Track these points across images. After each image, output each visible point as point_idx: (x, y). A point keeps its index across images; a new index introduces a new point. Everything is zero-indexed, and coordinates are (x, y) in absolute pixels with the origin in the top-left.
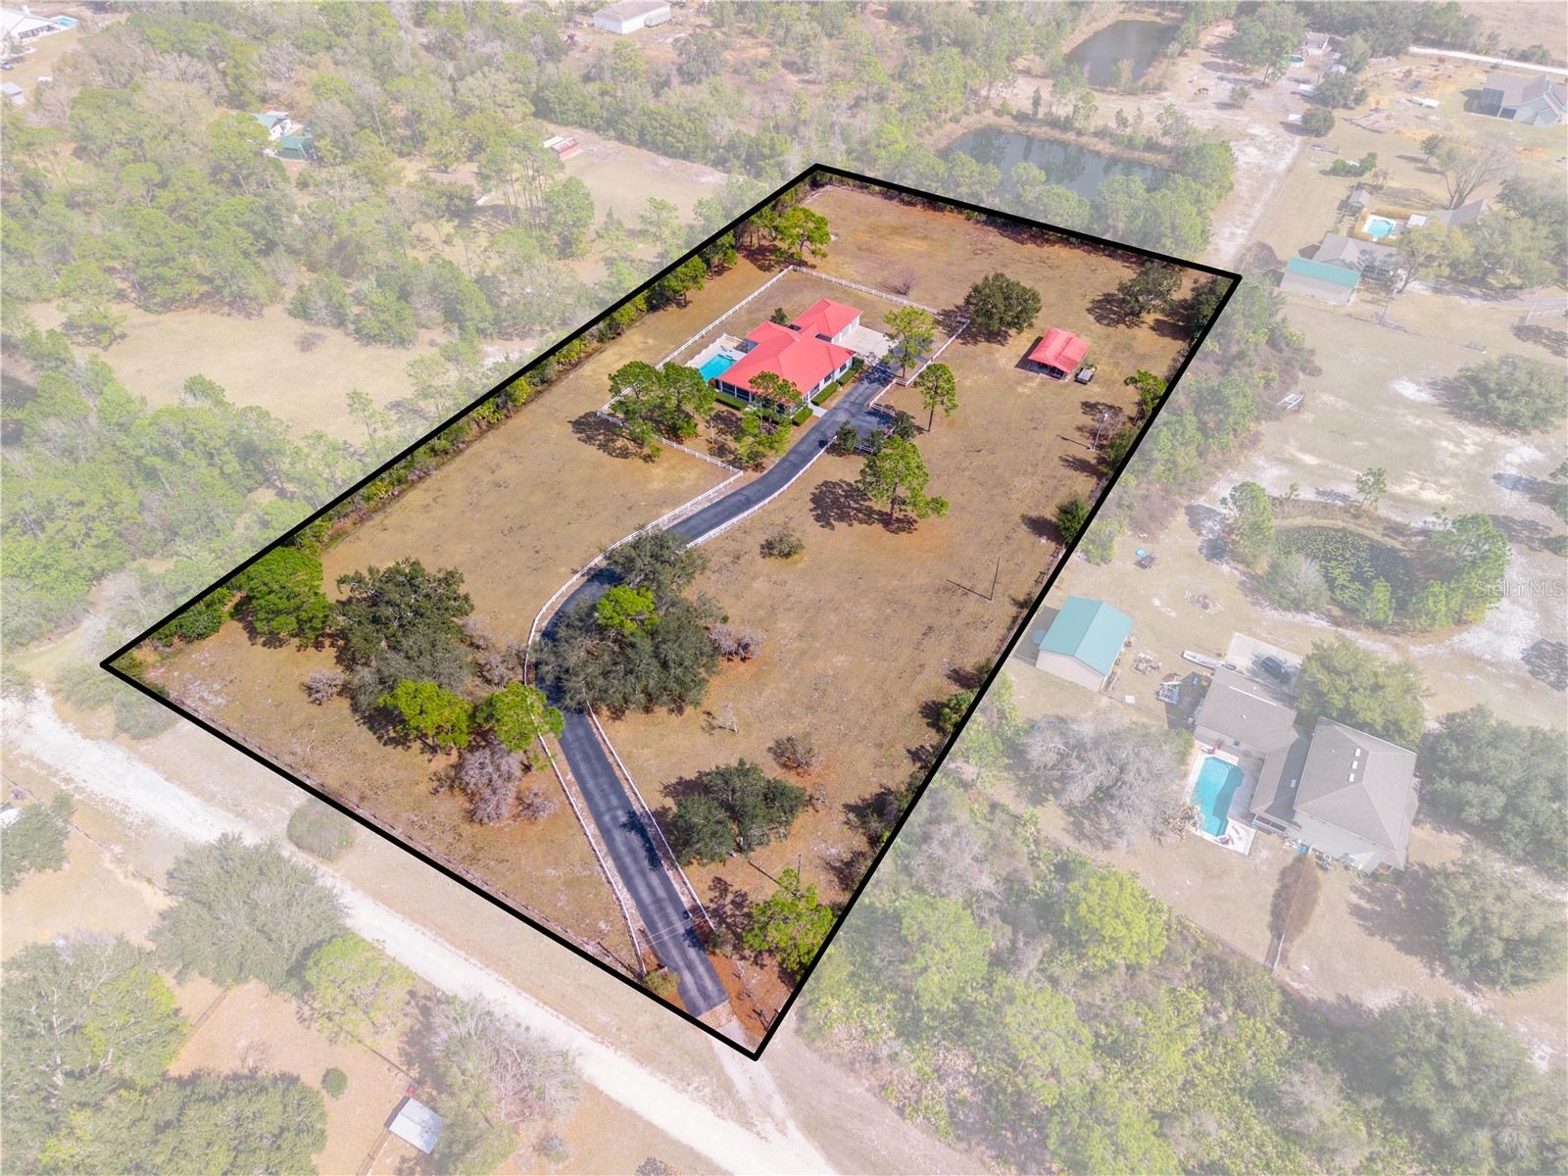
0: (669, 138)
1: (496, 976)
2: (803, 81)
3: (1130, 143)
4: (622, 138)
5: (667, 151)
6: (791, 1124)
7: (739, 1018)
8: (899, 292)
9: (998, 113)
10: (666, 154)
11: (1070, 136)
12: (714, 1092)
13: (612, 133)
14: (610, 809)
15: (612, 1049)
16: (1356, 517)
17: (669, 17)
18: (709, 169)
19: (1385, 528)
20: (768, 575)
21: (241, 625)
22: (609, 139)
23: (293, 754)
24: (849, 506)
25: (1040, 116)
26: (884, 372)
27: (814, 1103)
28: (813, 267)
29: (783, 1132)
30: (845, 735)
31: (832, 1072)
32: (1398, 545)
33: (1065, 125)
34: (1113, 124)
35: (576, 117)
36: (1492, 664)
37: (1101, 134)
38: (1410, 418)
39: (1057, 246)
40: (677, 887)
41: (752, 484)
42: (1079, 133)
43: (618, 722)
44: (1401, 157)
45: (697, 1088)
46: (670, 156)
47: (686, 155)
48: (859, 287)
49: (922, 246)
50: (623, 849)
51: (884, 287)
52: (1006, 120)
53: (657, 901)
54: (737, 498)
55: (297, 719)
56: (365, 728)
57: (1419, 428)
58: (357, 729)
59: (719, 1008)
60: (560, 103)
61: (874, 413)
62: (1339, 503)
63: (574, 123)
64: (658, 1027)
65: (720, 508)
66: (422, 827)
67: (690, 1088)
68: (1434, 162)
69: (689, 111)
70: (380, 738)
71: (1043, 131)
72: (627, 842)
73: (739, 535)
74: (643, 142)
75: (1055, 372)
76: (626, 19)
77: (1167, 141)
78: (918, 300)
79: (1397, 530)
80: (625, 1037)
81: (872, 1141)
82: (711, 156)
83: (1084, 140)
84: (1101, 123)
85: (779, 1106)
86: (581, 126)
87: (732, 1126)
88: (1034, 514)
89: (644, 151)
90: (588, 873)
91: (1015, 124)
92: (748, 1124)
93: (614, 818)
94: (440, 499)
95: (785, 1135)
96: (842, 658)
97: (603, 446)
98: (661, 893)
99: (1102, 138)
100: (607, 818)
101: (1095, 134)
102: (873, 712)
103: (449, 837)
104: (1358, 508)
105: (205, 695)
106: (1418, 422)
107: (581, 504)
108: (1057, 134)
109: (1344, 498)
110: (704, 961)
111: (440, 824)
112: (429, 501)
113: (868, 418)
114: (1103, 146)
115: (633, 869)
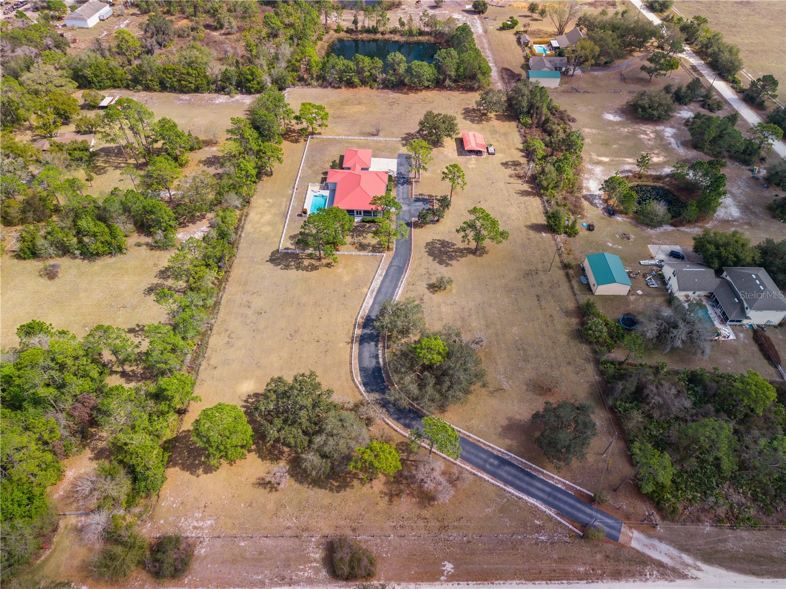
0: (183, 82)
1: (514, 582)
2: (224, 34)
3: (410, 33)
4: (147, 88)
5: (183, 90)
6: (699, 564)
7: (635, 528)
8: (373, 135)
9: (336, 31)
10: (182, 91)
11: (379, 36)
12: (658, 571)
13: (140, 87)
14: (485, 461)
15: (600, 582)
16: (640, 178)
17: (111, 13)
18: (215, 95)
19: (653, 179)
20: (444, 302)
21: (177, 468)
22: (139, 91)
23: (288, 528)
24: (449, 252)
25: (359, 28)
26: (404, 178)
27: (698, 547)
28: (320, 134)
29: (699, 569)
30: (552, 366)
31: (691, 528)
32: (661, 185)
33: (374, 31)
34: (398, 26)
35: (109, 83)
36: (734, 221)
37: (394, 31)
38: (622, 129)
39: (424, 92)
40: (550, 482)
41: (393, 258)
42: (382, 34)
43: (446, 413)
44: (520, 16)
45: (650, 574)
46: (186, 93)
47: (197, 90)
48: (350, 138)
49: (362, 108)
50: (510, 478)
51: (363, 134)
52: (342, 35)
53: (549, 494)
54: (393, 269)
55: (271, 506)
56: (316, 490)
57: (628, 132)
58: (312, 493)
59: (623, 529)
60: (96, 76)
61: (417, 200)
62: (630, 174)
63: (109, 87)
64: (607, 557)
65: (389, 278)
66: (402, 527)
67: (648, 577)
68: (535, 16)
69: (189, 64)
70: (331, 490)
71: (364, 36)
72: (509, 474)
73: (411, 287)
74: (164, 87)
75: (478, 153)
76: (89, 18)
77: (427, 29)
78: (385, 136)
79: (658, 178)
80: (599, 572)
81: (733, 548)
82: (214, 87)
83: (387, 36)
84: (392, 26)
85: (687, 558)
86: (114, 87)
87: (679, 582)
88: (529, 223)
89: (166, 94)
90: (505, 500)
91: (349, 35)
92: (684, 577)
93: (491, 464)
94: (232, 335)
95: (702, 570)
96: (515, 328)
97: (297, 268)
98: (548, 489)
99: (395, 34)
100: (488, 466)
101: (391, 32)
102: (552, 348)
103: (421, 523)
104: (638, 174)
105: (196, 524)
106: (626, 130)
107: (316, 304)
108: (372, 36)
109: (630, 171)
110: (597, 511)
111: (409, 519)
112: (227, 339)
113: (417, 204)
114: (397, 38)
115: (524, 486)
